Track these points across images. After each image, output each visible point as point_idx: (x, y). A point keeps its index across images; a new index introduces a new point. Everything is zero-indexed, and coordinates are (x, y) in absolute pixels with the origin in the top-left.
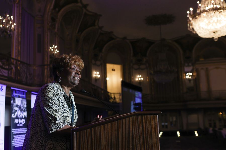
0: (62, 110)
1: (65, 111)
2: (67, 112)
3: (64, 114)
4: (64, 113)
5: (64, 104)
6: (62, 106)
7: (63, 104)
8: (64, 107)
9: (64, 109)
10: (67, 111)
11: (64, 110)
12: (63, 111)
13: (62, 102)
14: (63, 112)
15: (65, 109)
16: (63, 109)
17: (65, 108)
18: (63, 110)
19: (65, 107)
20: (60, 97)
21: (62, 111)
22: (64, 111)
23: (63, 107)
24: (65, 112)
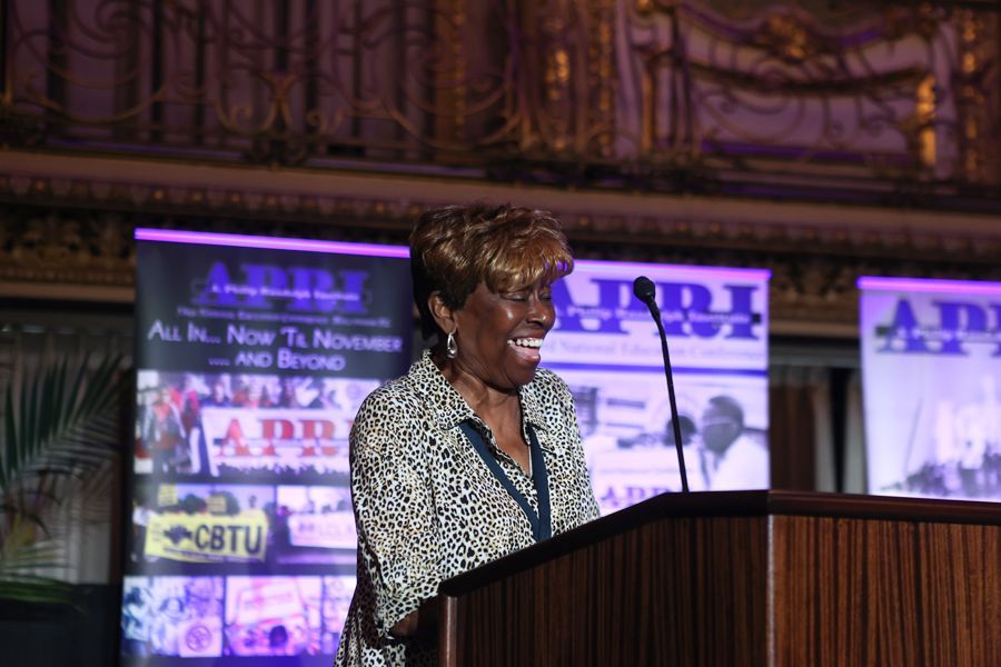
0: (454, 502)
1: (471, 504)
3: (468, 518)
4: (465, 517)
5: (459, 470)
6: (451, 480)
7: (453, 471)
8: (462, 485)
9: (460, 496)
11: (464, 500)
12: (459, 506)
13: (447, 460)
14: (459, 510)
15: (465, 492)
16: (455, 495)
17: (467, 488)
18: (459, 502)
19: (466, 482)
20: (437, 438)
21: (454, 506)
22: (464, 506)
23: (454, 484)
24: (472, 508)
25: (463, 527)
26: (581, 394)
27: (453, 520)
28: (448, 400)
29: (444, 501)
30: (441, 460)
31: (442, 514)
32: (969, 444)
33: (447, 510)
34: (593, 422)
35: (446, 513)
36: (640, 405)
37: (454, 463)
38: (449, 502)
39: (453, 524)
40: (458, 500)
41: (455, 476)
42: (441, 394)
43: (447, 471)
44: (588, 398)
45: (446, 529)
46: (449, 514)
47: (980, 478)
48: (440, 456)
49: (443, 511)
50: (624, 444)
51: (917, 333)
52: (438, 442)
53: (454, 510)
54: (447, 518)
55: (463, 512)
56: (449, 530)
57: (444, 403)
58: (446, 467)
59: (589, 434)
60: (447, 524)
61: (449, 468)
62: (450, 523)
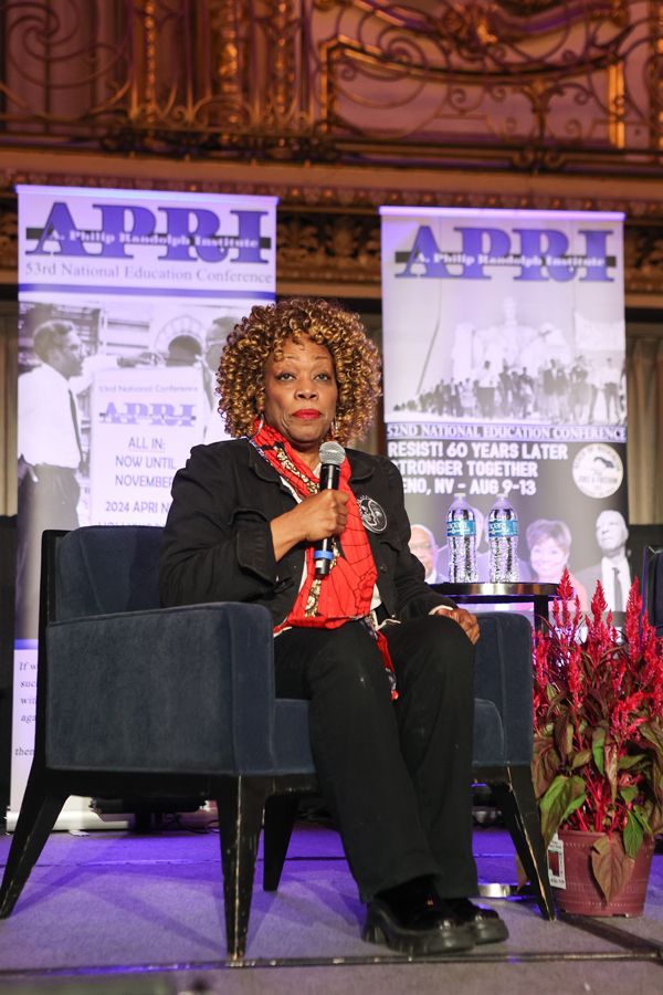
26: (83, 315)
32: (487, 364)
34: (94, 342)
36: (145, 327)
44: (90, 319)
47: (497, 397)
50: (125, 364)
51: (437, 258)
59: (89, 354)
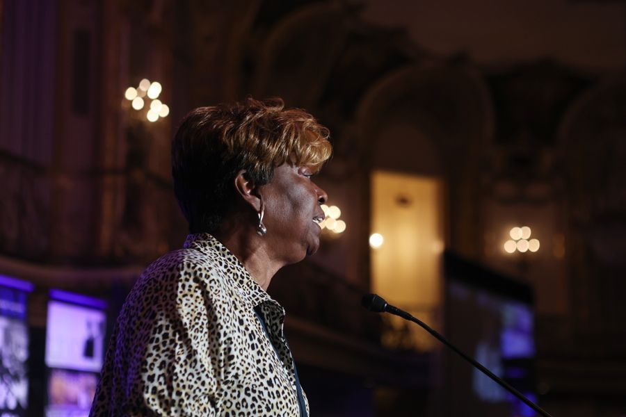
0: (261, 385)
1: (276, 388)
2: (286, 391)
3: (274, 401)
4: (271, 400)
5: (264, 353)
6: (258, 361)
7: (259, 352)
8: (267, 368)
9: (267, 378)
10: (282, 388)
11: (270, 383)
12: (266, 389)
13: (254, 343)
14: (265, 393)
15: (270, 376)
16: (262, 377)
17: (272, 371)
18: (266, 385)
19: (270, 366)
20: (244, 319)
21: (262, 389)
22: (270, 389)
23: (261, 366)
24: (277, 392)
25: (268, 410)
27: (260, 402)
28: (245, 280)
29: (253, 382)
30: (249, 341)
31: (249, 395)
33: (254, 391)
35: (253, 395)
37: (259, 346)
38: (258, 383)
39: (260, 407)
40: (265, 382)
41: (261, 358)
42: (239, 273)
43: (254, 353)
45: (251, 411)
46: (256, 395)
48: (247, 337)
49: (250, 392)
52: (246, 323)
53: (261, 392)
54: (254, 399)
55: (269, 395)
56: (254, 412)
57: (241, 282)
58: (253, 348)
60: (253, 406)
61: (256, 350)
62: (256, 405)
